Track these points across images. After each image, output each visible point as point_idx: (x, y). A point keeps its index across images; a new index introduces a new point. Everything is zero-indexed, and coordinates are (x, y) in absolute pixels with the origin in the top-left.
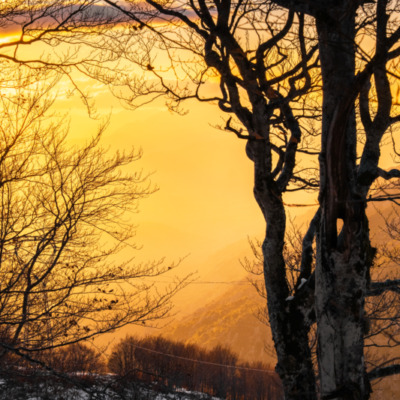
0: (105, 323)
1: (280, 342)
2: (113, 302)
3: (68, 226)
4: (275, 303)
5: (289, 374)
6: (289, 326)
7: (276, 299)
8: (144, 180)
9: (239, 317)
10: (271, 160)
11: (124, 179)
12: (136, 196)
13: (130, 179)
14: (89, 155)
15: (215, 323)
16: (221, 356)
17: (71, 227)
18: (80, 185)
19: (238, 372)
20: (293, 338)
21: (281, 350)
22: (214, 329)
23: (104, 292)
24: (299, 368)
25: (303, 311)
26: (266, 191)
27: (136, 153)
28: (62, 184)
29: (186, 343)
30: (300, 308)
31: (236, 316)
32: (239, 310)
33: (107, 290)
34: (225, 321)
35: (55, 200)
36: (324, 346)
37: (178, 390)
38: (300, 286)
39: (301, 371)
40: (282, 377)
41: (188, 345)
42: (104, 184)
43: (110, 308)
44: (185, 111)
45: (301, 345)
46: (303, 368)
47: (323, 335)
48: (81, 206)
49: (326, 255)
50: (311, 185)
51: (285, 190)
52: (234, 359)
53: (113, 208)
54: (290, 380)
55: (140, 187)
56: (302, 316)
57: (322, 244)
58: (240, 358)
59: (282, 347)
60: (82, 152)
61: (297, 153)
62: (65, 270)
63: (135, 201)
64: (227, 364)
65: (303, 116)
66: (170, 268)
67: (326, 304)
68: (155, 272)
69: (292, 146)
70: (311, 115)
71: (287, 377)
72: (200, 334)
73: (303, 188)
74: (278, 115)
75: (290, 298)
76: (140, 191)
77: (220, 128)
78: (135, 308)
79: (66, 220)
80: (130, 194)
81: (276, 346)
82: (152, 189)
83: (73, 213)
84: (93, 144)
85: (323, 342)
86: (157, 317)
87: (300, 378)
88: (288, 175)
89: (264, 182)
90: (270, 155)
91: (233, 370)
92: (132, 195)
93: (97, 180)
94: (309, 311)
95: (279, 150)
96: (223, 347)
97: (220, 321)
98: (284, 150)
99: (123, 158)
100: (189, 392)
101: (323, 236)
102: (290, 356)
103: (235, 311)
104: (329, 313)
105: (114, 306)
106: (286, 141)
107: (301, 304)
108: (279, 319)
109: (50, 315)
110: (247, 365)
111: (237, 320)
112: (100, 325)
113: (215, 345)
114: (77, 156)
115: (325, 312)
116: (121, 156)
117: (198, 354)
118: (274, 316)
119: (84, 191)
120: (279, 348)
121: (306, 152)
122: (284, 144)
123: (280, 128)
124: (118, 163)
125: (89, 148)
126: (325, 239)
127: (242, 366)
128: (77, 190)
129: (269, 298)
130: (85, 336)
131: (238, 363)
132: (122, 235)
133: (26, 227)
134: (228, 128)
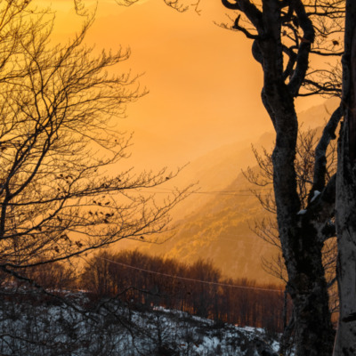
0: (97, 238)
1: (291, 259)
2: (108, 215)
3: (49, 132)
4: (286, 217)
5: (301, 294)
6: (300, 241)
7: (286, 213)
8: (132, 81)
9: (221, 229)
10: (282, 62)
11: (110, 81)
12: (124, 100)
13: (117, 81)
14: (73, 55)
15: (195, 236)
16: (203, 272)
17: (52, 133)
18: (62, 87)
19: (220, 289)
20: (306, 255)
21: (292, 268)
22: (195, 243)
23: (100, 204)
24: (311, 287)
25: (317, 226)
26: (277, 96)
27: (123, 52)
28: (43, 87)
29: (165, 258)
30: (313, 222)
31: (217, 228)
32: (221, 222)
33: (103, 203)
34: (205, 234)
35: (36, 103)
36: (345, 264)
37: (155, 308)
38: (313, 199)
39: (313, 291)
40: (293, 296)
41: (167, 260)
42: (89, 87)
43: (106, 222)
44: (184, 7)
45: (314, 262)
46: (316, 287)
47: (343, 252)
48: (63, 110)
49: (349, 166)
50: (325, 89)
51: (297, 95)
52: (216, 276)
53: (98, 112)
54: (302, 299)
55: (129, 89)
56: (315, 232)
57: (345, 154)
58: (222, 274)
59: (294, 264)
60: (64, 52)
61: (310, 54)
62: (58, 181)
63: (122, 105)
64: (210, 280)
65: (315, 13)
66: (167, 178)
67: (348, 219)
68: (152, 183)
69: (305, 47)
70: (323, 12)
71: (298, 296)
72: (178, 248)
73: (316, 93)
74: (286, 12)
75: (302, 211)
76: (128, 94)
77: (226, 27)
78: (129, 221)
79: (47, 125)
80: (117, 98)
81: (286, 263)
82: (140, 92)
83: (54, 118)
84: (77, 43)
85: (344, 260)
86: (154, 232)
87: (313, 297)
88: (300, 78)
89: (275, 87)
90: (282, 56)
91: (215, 287)
92: (119, 99)
93: (80, 82)
94: (323, 225)
95: (289, 51)
96: (205, 262)
97: (200, 233)
98: (296, 51)
99: (110, 58)
100: (168, 311)
101: (345, 145)
102: (302, 274)
103: (217, 223)
104: (351, 228)
105: (110, 220)
106: (297, 41)
107: (314, 218)
108: (290, 234)
109: (40, 230)
110: (231, 282)
111: (219, 233)
112: (93, 241)
113: (196, 260)
114: (58, 55)
115: (346, 227)
116: (108, 56)
117: (178, 269)
118: (284, 231)
119: (66, 94)
120: (290, 266)
121: (319, 53)
122: (294, 44)
123: (290, 26)
124: (104, 64)
125: (72, 47)
126: (347, 148)
127: (225, 282)
128: (59, 93)
129: (279, 212)
130: (77, 251)
131: (220, 280)
132: (108, 141)
133: (6, 133)
134: (236, 27)
